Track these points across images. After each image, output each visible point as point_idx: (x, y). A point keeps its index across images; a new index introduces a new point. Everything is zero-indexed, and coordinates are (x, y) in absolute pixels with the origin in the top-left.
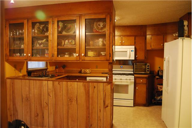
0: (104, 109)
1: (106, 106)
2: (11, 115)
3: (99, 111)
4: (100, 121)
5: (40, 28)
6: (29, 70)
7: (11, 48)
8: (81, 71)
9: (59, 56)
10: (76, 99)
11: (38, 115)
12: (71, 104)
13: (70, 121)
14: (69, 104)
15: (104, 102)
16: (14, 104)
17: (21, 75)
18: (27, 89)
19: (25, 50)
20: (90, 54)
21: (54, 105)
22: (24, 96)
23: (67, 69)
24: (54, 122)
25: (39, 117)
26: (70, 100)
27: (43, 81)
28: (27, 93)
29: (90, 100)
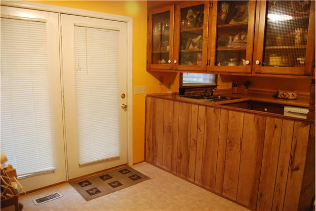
0: (290, 172)
1: (294, 168)
2: (150, 149)
3: (279, 174)
4: (280, 193)
5: (193, 17)
6: (183, 85)
7: (154, 52)
8: (278, 93)
9: (219, 65)
10: (239, 143)
11: (181, 157)
12: (230, 150)
13: (226, 178)
14: (228, 148)
15: (292, 158)
16: (154, 134)
17: (170, 92)
18: (171, 114)
19: (171, 54)
20: (275, 60)
21: (205, 146)
22: (166, 124)
23: (253, 89)
24: (203, 173)
25: (183, 159)
26: (230, 142)
27: (193, 105)
28: (171, 121)
29: (265, 150)
